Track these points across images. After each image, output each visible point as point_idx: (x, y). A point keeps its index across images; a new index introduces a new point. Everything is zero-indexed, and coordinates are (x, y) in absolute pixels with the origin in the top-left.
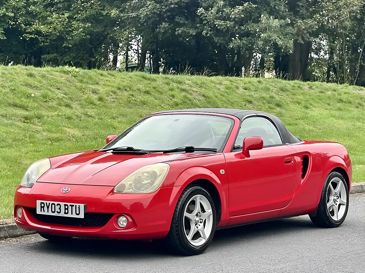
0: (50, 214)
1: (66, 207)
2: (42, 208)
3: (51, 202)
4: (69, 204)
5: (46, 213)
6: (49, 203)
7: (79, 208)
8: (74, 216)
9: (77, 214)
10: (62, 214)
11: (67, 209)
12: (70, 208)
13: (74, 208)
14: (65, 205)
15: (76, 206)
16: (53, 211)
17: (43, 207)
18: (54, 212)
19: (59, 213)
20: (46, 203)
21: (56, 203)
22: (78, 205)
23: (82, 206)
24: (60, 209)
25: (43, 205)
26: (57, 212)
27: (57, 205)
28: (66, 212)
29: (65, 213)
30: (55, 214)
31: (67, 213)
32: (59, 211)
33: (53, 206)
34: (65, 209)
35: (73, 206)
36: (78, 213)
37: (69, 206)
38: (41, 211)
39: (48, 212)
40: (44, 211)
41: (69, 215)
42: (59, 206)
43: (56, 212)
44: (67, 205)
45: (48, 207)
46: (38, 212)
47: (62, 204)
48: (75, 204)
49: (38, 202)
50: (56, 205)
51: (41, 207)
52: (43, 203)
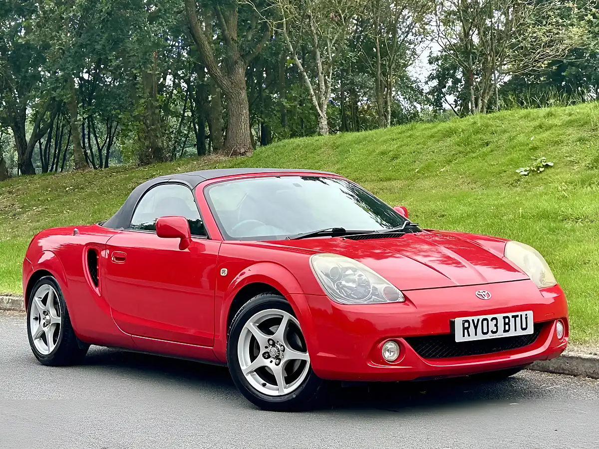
0: (480, 337)
1: (507, 320)
2: (466, 331)
3: (481, 317)
4: (510, 315)
5: (473, 338)
6: (478, 320)
7: (526, 318)
8: (519, 333)
9: (523, 329)
10: (501, 334)
11: (508, 324)
12: (512, 320)
13: (518, 319)
14: (504, 318)
15: (521, 315)
16: (485, 331)
17: (468, 328)
18: (486, 333)
19: (495, 332)
20: (473, 320)
21: (489, 317)
22: (524, 313)
23: (530, 314)
24: (496, 325)
25: (466, 325)
26: (492, 331)
27: (492, 320)
28: (507, 328)
29: (505, 331)
30: (489, 336)
31: (508, 331)
32: (495, 330)
33: (485, 322)
34: (505, 324)
35: (517, 316)
36: (524, 326)
37: (511, 317)
38: (464, 336)
39: (476, 335)
40: (469, 335)
41: (512, 333)
42: (494, 321)
43: (490, 332)
44: (508, 317)
45: (476, 327)
46: (459, 338)
47: (500, 316)
48: (519, 313)
49: (458, 321)
50: (489, 320)
51: (464, 328)
52: (468, 321)
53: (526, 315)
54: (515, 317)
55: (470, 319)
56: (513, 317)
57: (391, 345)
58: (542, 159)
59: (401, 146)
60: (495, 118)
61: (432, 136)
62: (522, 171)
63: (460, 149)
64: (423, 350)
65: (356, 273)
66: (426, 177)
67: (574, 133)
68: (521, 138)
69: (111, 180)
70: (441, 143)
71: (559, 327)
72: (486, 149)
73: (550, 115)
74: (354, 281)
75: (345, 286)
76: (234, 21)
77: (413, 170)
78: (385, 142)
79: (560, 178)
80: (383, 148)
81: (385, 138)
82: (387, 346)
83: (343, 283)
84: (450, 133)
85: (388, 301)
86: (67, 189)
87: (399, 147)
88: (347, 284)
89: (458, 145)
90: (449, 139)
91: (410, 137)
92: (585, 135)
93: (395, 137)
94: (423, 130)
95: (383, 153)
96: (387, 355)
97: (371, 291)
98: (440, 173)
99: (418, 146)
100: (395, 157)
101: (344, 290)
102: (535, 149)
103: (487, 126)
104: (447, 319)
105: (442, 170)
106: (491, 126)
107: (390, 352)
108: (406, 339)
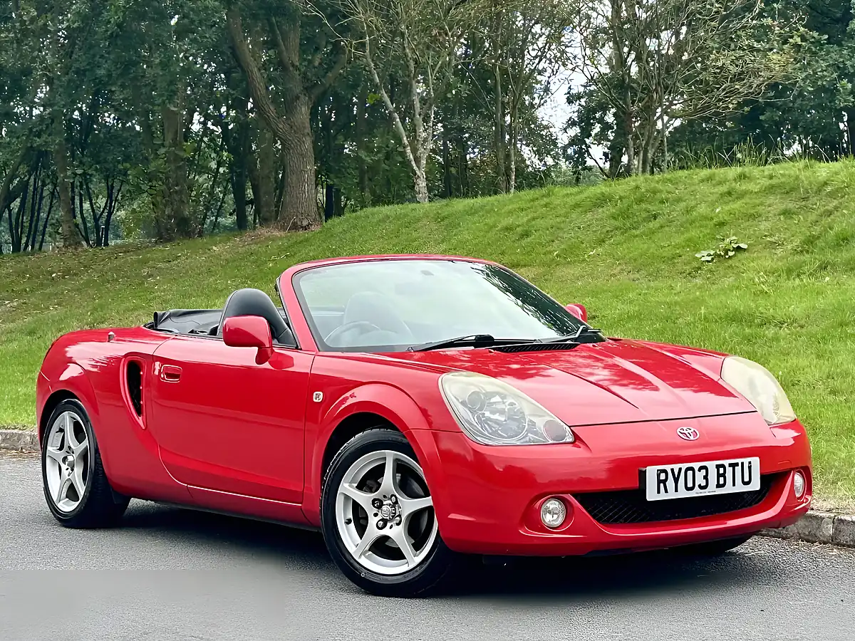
0: (683, 494)
1: (721, 471)
2: (662, 485)
3: (684, 466)
4: (726, 462)
5: (672, 495)
6: (680, 469)
7: (750, 468)
8: (740, 488)
9: (745, 483)
10: (712, 490)
11: (724, 475)
12: (729, 470)
13: (738, 469)
14: (718, 467)
15: (742, 464)
16: (690, 485)
17: (664, 482)
18: (692, 489)
19: (705, 487)
20: (672, 470)
21: (696, 465)
22: (746, 461)
23: (756, 461)
24: (706, 477)
25: (663, 476)
26: (700, 486)
27: (699, 470)
28: (722, 482)
29: (719, 486)
30: (695, 493)
31: (723, 485)
32: (703, 484)
33: (690, 473)
34: (719, 475)
35: (737, 464)
36: (746, 479)
37: (727, 466)
38: (659, 492)
39: (676, 490)
40: (666, 491)
41: (729, 489)
42: (703, 472)
43: (697, 486)
44: (723, 466)
45: (676, 480)
46: (652, 495)
47: (711, 465)
48: (739, 461)
49: (651, 471)
50: (696, 469)
51: (659, 481)
52: (665, 471)
53: (750, 463)
54: (733, 466)
55: (668, 467)
56: (730, 465)
57: (553, 505)
58: (732, 239)
59: (534, 219)
60: (665, 181)
61: (577, 205)
62: (704, 255)
63: (617, 223)
64: (600, 511)
65: (505, 401)
66: (569, 263)
67: (776, 203)
68: (703, 209)
69: (116, 263)
70: (589, 215)
71: (798, 480)
72: (653, 225)
73: (742, 177)
74: (502, 412)
75: (490, 419)
76: (295, 39)
77: (550, 252)
78: (510, 213)
79: (757, 266)
80: (509, 221)
81: (510, 207)
82: (548, 505)
83: (487, 414)
84: (603, 200)
85: (551, 442)
86: (54, 275)
87: (529, 221)
88: (492, 417)
89: (614, 218)
90: (600, 210)
91: (546, 206)
92: (791, 206)
93: (524, 205)
94: (564, 196)
95: (508, 229)
96: (548, 519)
97: (526, 427)
98: (588, 258)
99: (558, 220)
100: (526, 234)
101: (488, 425)
102: (722, 224)
103: (655, 192)
104: (634, 467)
105: (592, 253)
106: (661, 191)
107: (552, 514)
108: (575, 495)
